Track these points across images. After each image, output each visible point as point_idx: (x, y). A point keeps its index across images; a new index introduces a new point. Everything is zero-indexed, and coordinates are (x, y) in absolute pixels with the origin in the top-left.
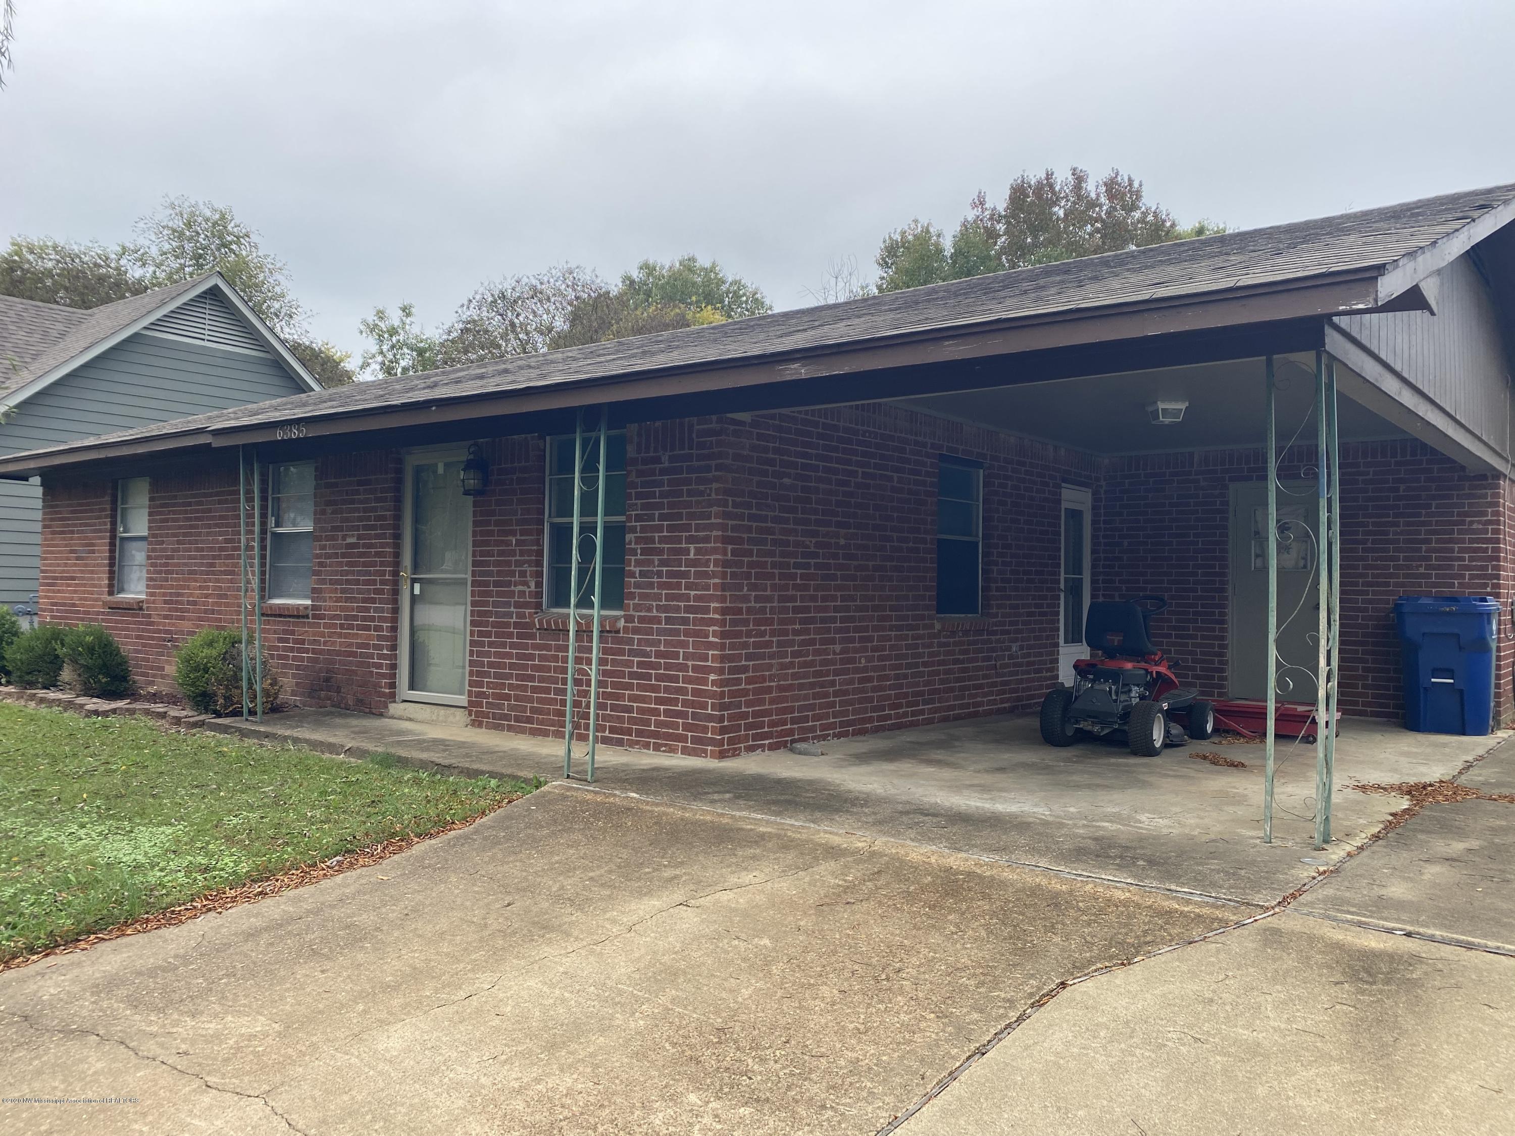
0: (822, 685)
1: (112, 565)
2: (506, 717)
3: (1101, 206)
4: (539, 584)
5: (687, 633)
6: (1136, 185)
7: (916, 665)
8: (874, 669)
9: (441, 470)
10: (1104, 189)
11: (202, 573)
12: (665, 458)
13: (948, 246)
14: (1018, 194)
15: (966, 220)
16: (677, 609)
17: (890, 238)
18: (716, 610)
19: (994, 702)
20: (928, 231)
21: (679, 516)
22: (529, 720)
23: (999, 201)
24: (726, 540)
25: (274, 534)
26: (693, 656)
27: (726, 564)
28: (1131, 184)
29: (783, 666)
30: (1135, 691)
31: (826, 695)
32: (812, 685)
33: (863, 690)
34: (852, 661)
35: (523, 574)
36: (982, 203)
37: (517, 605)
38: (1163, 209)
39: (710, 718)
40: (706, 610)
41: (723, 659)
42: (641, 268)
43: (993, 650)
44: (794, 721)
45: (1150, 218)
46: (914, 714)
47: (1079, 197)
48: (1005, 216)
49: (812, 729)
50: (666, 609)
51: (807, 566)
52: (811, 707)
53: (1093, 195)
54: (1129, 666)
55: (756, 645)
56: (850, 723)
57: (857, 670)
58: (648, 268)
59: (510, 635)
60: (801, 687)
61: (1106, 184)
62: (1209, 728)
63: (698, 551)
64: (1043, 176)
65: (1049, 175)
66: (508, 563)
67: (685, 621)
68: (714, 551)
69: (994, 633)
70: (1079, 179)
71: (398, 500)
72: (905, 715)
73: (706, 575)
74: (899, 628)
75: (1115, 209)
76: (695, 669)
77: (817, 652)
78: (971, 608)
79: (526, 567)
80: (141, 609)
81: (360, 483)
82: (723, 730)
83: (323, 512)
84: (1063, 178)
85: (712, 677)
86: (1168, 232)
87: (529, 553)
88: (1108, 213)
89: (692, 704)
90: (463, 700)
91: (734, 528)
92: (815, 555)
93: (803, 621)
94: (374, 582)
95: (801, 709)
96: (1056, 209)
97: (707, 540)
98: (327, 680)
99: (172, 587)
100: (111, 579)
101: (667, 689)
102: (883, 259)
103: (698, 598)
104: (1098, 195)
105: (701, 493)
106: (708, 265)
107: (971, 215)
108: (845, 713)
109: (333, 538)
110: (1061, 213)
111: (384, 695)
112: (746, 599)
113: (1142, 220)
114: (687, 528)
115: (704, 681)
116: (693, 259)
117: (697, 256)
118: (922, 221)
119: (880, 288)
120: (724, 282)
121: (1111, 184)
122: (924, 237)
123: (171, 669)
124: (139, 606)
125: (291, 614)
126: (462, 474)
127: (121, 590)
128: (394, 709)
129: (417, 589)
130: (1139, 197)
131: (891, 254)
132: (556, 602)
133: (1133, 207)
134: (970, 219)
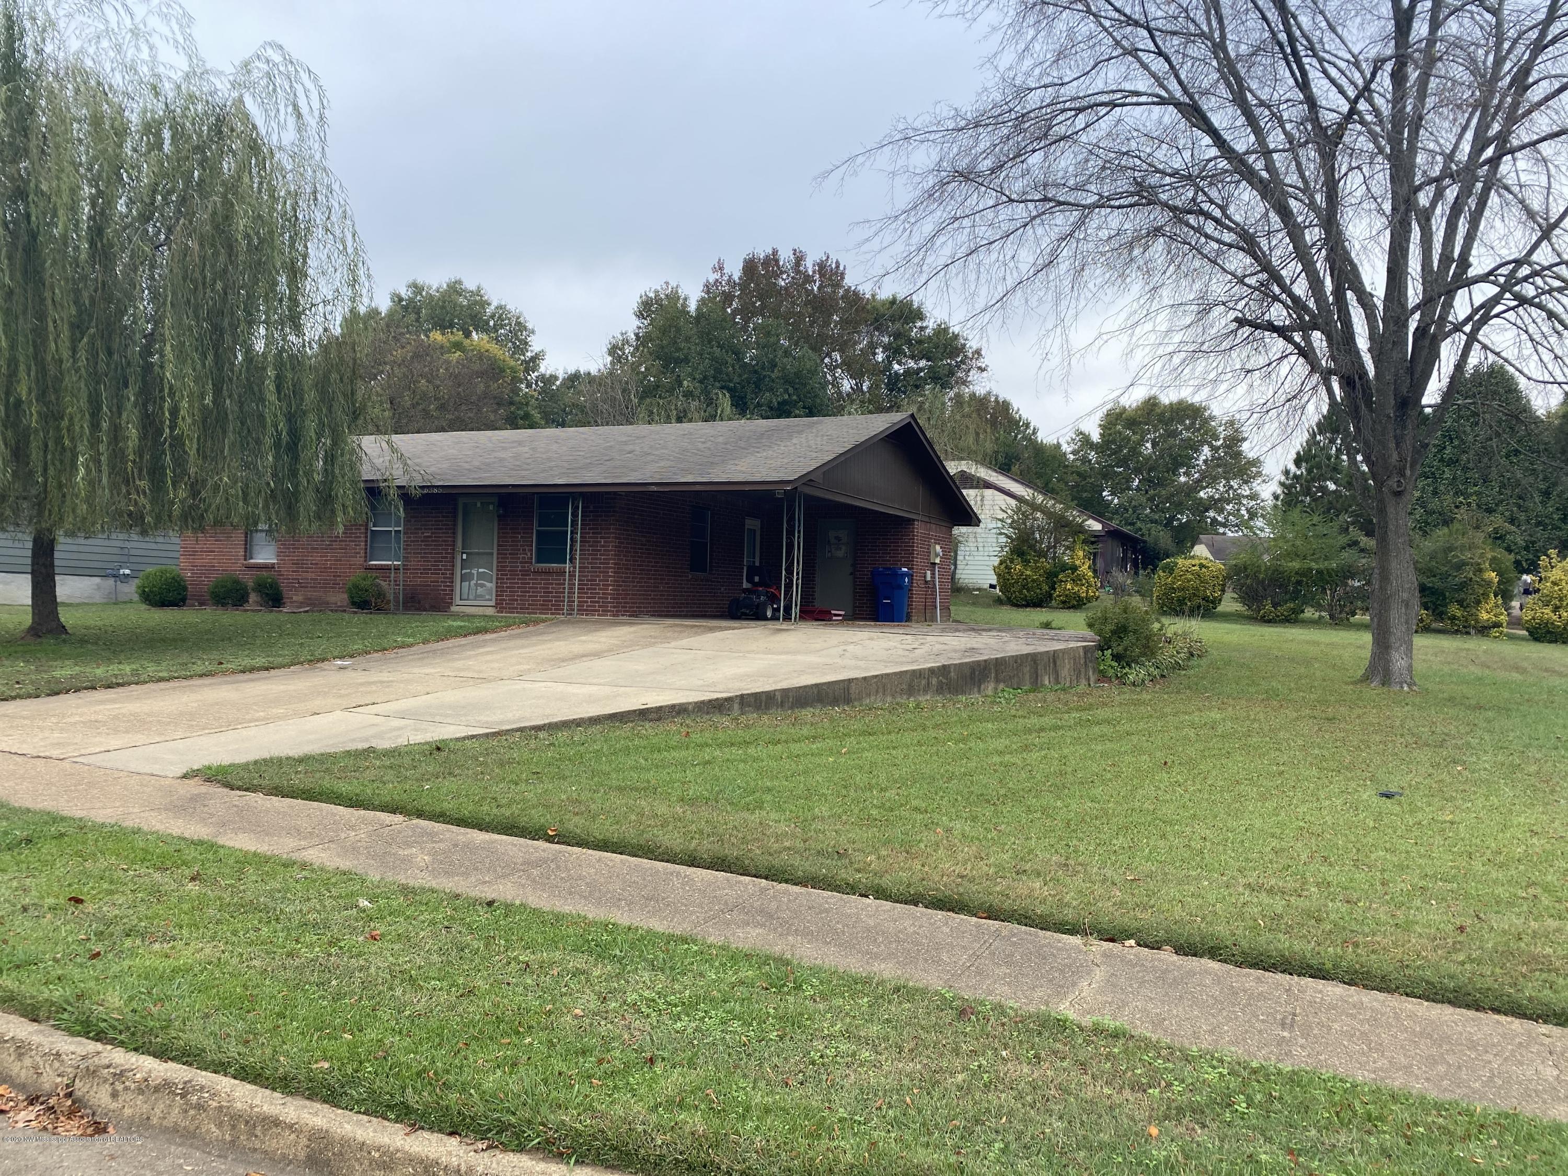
0: (647, 595)
1: (246, 544)
2: (514, 609)
3: (814, 281)
4: (532, 554)
5: (600, 572)
6: (841, 268)
7: (681, 592)
8: (666, 591)
10: (817, 268)
11: (322, 549)
13: (692, 307)
14: (750, 266)
15: (708, 283)
16: (595, 563)
17: (646, 295)
18: (612, 564)
20: (677, 292)
21: (597, 529)
22: (528, 609)
23: (735, 270)
24: (617, 538)
25: (372, 531)
26: (603, 581)
27: (616, 547)
28: (838, 267)
29: (633, 586)
30: (762, 598)
31: (648, 599)
32: (644, 595)
33: (661, 600)
34: (657, 587)
35: (524, 550)
36: (721, 269)
37: (521, 562)
38: (861, 288)
39: (609, 602)
40: (608, 564)
41: (615, 581)
42: (409, 286)
43: (713, 589)
44: (637, 607)
45: (851, 294)
46: (680, 611)
47: (798, 272)
48: (739, 284)
49: (643, 611)
50: (591, 563)
52: (643, 603)
53: (809, 272)
54: (761, 589)
55: (625, 578)
56: (656, 611)
57: (659, 591)
59: (518, 575)
60: (640, 595)
61: (819, 265)
63: (605, 542)
64: (771, 252)
65: (775, 252)
66: (517, 545)
67: (599, 568)
68: (612, 542)
69: (714, 582)
70: (800, 258)
71: (455, 517)
72: (676, 611)
73: (608, 551)
74: (675, 576)
75: (825, 286)
76: (603, 585)
77: (645, 582)
78: (704, 571)
79: (526, 547)
80: (274, 567)
82: (613, 607)
83: (411, 521)
84: (786, 256)
85: (610, 588)
86: (864, 307)
87: (527, 541)
88: (819, 288)
89: (602, 598)
90: (493, 603)
91: (619, 534)
93: (641, 570)
94: (442, 553)
95: (640, 603)
96: (779, 281)
97: (609, 537)
98: (414, 597)
99: (299, 556)
100: (246, 552)
101: (591, 593)
102: (640, 311)
103: (604, 559)
104: (814, 272)
105: (607, 520)
106: (473, 288)
107: (712, 277)
108: (654, 607)
109: (417, 533)
110: (783, 284)
111: (448, 605)
112: (622, 560)
114: (600, 533)
115: (607, 590)
116: (459, 282)
117: (463, 279)
118: (673, 284)
119: (637, 335)
120: (489, 304)
121: (822, 267)
122: (673, 297)
123: (298, 598)
124: (273, 565)
125: (388, 568)
126: (491, 507)
127: (251, 558)
128: (454, 609)
129: (465, 556)
130: (843, 278)
131: (647, 308)
132: (538, 561)
133: (838, 285)
134: (711, 281)
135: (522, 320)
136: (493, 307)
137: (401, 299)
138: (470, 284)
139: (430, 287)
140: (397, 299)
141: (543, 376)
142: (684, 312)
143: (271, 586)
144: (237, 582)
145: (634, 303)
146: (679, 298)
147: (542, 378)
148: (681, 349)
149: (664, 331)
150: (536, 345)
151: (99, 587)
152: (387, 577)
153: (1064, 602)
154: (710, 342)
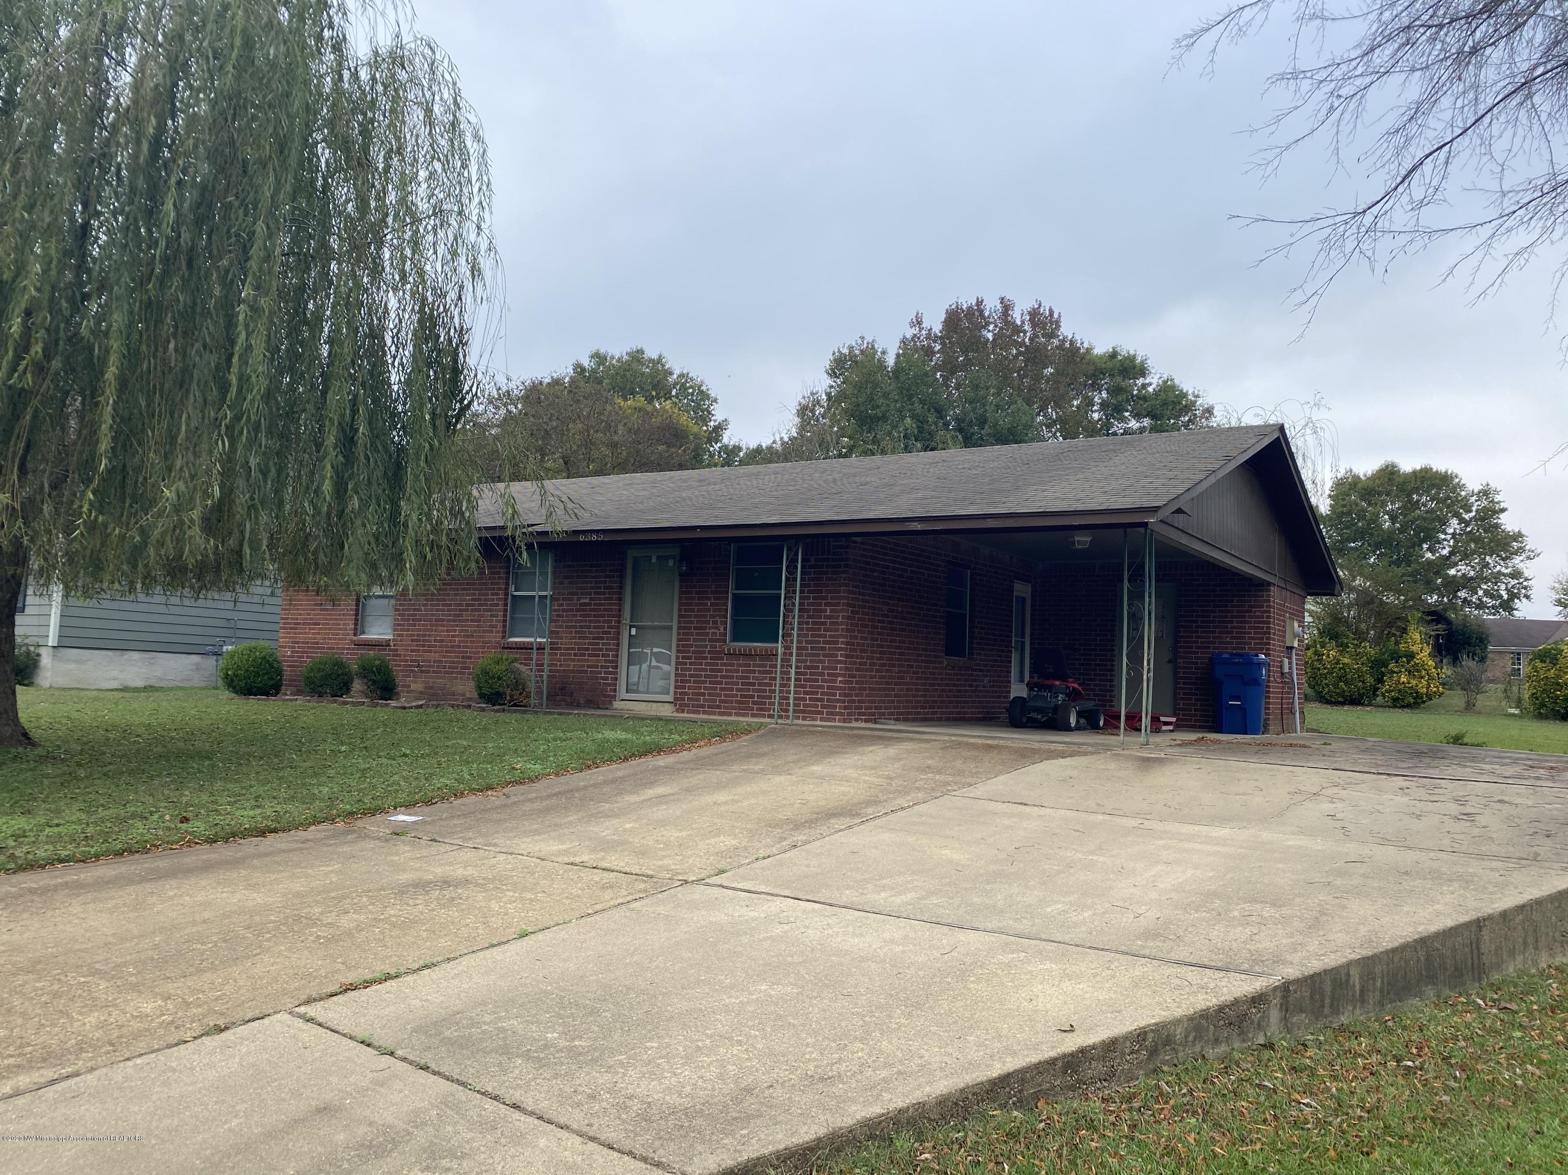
0: (889, 689)
1: (357, 615)
2: (703, 706)
3: (1025, 332)
4: (725, 629)
5: (824, 655)
6: (1056, 316)
7: (934, 685)
8: (914, 684)
9: (654, 560)
10: (1028, 317)
11: (449, 621)
12: (812, 559)
13: (891, 361)
14: (953, 319)
15: (905, 337)
16: (819, 642)
17: (839, 351)
18: (842, 643)
19: (973, 713)
20: (873, 347)
21: (821, 592)
22: (719, 707)
23: (935, 322)
24: (849, 605)
25: (513, 596)
26: (828, 668)
27: (849, 618)
28: (1051, 314)
29: (872, 677)
30: (1061, 697)
31: (890, 696)
32: (885, 689)
33: (907, 696)
34: (903, 678)
35: (715, 622)
36: (919, 323)
37: (710, 640)
38: (1078, 337)
39: (838, 701)
40: (837, 643)
41: (846, 669)
42: (592, 357)
43: (975, 681)
44: (876, 708)
45: (1067, 345)
46: (933, 713)
47: (1006, 322)
48: (941, 338)
49: (884, 714)
50: (811, 642)
51: (883, 622)
52: (883, 702)
53: (1019, 322)
54: (1057, 683)
55: (860, 664)
56: (901, 714)
57: (905, 684)
58: (599, 358)
59: (706, 658)
60: (879, 689)
61: (1030, 313)
62: (1101, 723)
63: (831, 611)
64: (974, 303)
65: (979, 303)
66: (705, 616)
67: (823, 649)
68: (842, 610)
69: (975, 670)
70: (1007, 307)
71: (622, 577)
72: (928, 713)
73: (837, 624)
74: (926, 662)
75: (1037, 337)
76: (829, 675)
77: (887, 671)
78: (962, 655)
79: (717, 618)
80: (388, 645)
81: (592, 566)
82: (845, 708)
83: (561, 583)
84: (992, 305)
85: (840, 679)
86: (1082, 359)
87: (720, 610)
88: (1031, 339)
89: (827, 694)
90: (670, 698)
91: (853, 599)
92: (887, 616)
93: (881, 653)
94: (603, 627)
95: (880, 702)
96: (985, 333)
97: (837, 604)
98: (562, 689)
99: (420, 630)
100: (356, 624)
101: (811, 686)
102: (832, 370)
103: (830, 636)
104: (1023, 322)
105: (835, 579)
106: (655, 356)
107: (910, 333)
108: (898, 707)
109: (569, 599)
110: (990, 336)
111: (609, 696)
112: (856, 638)
113: (1061, 347)
114: (826, 598)
115: (835, 681)
116: (641, 352)
117: (645, 348)
118: (869, 338)
119: (828, 395)
120: (671, 374)
121: (1034, 314)
122: (869, 352)
123: (417, 686)
124: (387, 644)
125: (527, 647)
126: (671, 563)
127: (363, 633)
128: (617, 704)
129: (633, 631)
130: (1058, 327)
131: (839, 365)
132: (734, 639)
133: (1053, 335)
134: (909, 336)
135: (704, 388)
136: (675, 376)
137: (583, 370)
138: (651, 353)
139: (612, 358)
140: (579, 369)
141: (726, 446)
142: (881, 365)
143: (379, 670)
144: (339, 664)
145: (826, 361)
146: (876, 352)
147: (725, 448)
148: (878, 407)
149: (859, 387)
150: (719, 414)
151: (198, 668)
152: (527, 661)
153: (1395, 700)
154: (910, 397)
